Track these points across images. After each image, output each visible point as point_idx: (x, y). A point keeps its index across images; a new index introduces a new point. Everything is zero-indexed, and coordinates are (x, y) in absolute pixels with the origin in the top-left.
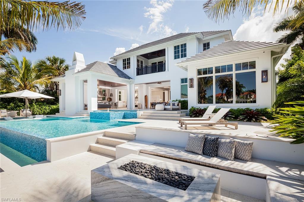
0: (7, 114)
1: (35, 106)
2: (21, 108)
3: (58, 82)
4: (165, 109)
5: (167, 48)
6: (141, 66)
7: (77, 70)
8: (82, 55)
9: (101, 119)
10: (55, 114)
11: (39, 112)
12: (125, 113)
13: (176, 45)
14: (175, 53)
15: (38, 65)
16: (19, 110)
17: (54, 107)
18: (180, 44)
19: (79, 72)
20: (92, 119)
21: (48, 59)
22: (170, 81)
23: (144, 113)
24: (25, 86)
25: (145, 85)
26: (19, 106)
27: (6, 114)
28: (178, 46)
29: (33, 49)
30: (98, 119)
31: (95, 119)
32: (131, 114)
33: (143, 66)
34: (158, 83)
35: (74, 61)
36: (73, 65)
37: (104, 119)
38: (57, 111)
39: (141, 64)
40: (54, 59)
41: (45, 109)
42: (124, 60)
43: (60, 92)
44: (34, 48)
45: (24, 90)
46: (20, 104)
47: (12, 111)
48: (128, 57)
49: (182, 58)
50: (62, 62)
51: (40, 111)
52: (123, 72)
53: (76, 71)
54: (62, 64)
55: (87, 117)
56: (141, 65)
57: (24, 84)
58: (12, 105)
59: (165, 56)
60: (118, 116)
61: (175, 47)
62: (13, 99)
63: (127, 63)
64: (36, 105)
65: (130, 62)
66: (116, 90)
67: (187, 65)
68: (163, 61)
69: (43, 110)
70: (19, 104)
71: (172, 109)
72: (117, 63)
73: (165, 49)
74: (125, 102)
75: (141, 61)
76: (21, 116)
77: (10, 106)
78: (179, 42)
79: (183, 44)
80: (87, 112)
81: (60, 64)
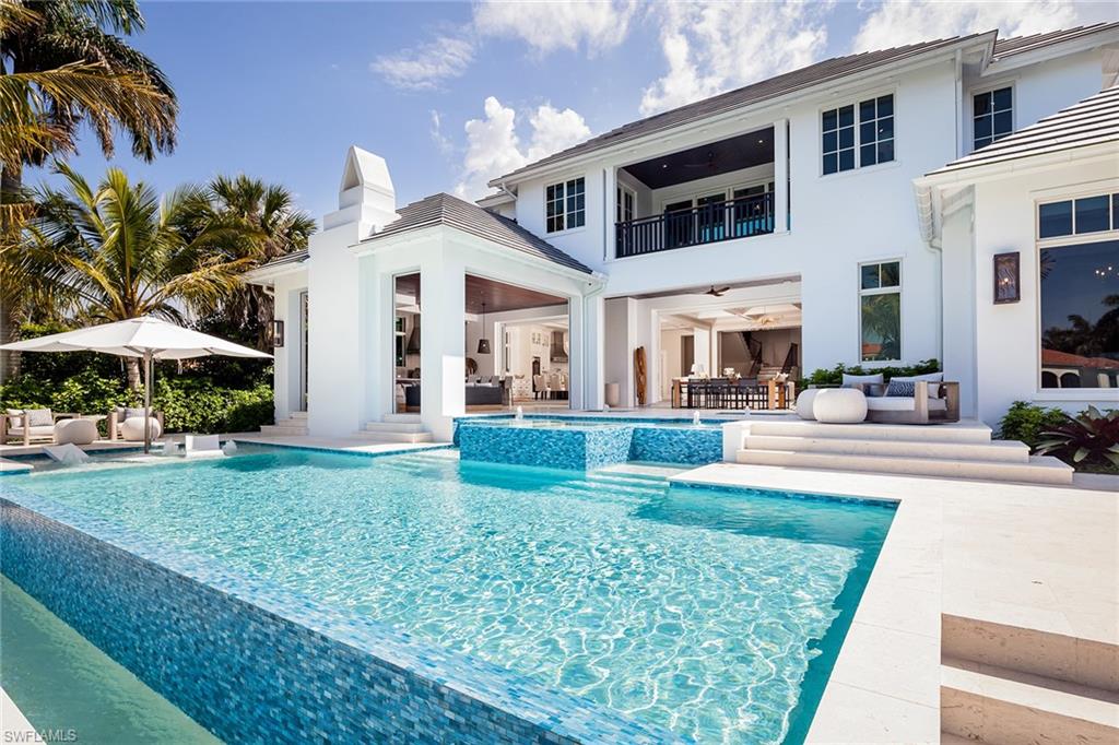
0: (58, 429)
1: (169, 394)
2: (109, 402)
3: (271, 289)
4: (872, 417)
5: (784, 122)
6: (626, 219)
7: (370, 229)
8: (382, 161)
9: (530, 461)
10: (259, 430)
11: (184, 419)
12: (635, 431)
13: (837, 104)
14: (828, 143)
15: (179, 215)
16: (104, 412)
17: (247, 397)
18: (855, 101)
19: (375, 236)
20: (471, 463)
21: (222, 189)
22: (796, 279)
23: (752, 434)
24: (126, 305)
25: (635, 301)
26: (102, 395)
27: (50, 429)
28: (847, 112)
29: (163, 141)
30: (509, 461)
31: (489, 460)
32: (675, 438)
33: (635, 217)
34: (712, 292)
35: (347, 188)
36: (341, 209)
37: (546, 463)
38: (262, 415)
39: (626, 207)
40: (246, 191)
41: (209, 406)
42: (553, 192)
43: (281, 330)
44: (166, 140)
45: (121, 318)
46: (105, 383)
47: (79, 419)
48: (574, 177)
49: (865, 168)
50: (276, 202)
51: (189, 415)
52: (548, 241)
53: (364, 234)
54: (276, 212)
55: (427, 449)
56: (626, 212)
57: (123, 298)
58: (73, 388)
59: (773, 160)
60: (613, 446)
61: (828, 118)
62: (76, 363)
63: (565, 204)
64: (173, 389)
65: (581, 199)
66: (497, 325)
67: (974, 185)
68: (724, 195)
69: (199, 411)
70: (101, 382)
71: (931, 417)
72: (517, 203)
73: (773, 128)
74: (523, 377)
75: (626, 195)
76: (114, 442)
77: (64, 391)
78: (852, 92)
79: (876, 97)
80: (420, 422)
81: (270, 210)
